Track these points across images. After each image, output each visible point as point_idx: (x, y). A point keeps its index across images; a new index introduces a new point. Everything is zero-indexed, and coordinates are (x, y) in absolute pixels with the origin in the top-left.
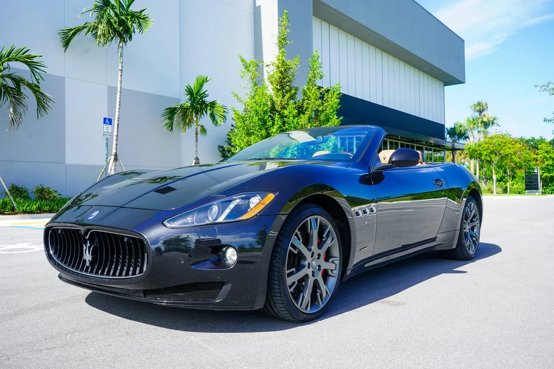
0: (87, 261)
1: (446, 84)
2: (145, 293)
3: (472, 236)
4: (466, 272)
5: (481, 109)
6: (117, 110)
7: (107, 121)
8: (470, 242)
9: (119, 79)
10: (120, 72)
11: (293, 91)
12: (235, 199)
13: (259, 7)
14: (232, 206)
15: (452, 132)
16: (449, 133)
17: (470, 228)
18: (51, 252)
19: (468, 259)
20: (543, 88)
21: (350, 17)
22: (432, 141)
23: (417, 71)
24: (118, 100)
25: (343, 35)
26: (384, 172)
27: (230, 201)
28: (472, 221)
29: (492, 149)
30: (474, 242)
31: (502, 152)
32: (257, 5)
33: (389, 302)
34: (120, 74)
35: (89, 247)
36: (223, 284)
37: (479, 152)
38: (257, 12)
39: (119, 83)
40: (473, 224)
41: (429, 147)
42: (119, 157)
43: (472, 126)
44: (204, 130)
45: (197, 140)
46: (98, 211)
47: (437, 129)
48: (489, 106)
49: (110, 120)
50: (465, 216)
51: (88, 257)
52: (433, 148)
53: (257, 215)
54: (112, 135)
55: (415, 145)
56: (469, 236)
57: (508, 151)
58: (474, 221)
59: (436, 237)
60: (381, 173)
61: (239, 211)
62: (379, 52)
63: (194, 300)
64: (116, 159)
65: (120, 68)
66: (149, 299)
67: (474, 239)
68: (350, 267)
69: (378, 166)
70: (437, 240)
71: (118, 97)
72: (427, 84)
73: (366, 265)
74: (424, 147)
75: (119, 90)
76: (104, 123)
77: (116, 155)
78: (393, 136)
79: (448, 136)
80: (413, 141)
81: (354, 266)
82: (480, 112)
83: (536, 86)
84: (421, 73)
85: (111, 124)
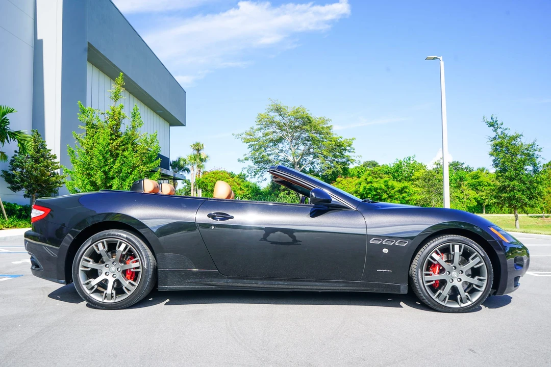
1: (171, 125)
5: (198, 148)
13: (41, 41)
15: (175, 165)
16: (172, 165)
21: (114, 63)
23: (152, 112)
25: (102, 75)
32: (39, 38)
38: (38, 46)
43: (193, 161)
44: (4, 157)
48: (204, 147)
82: (198, 150)
83: (233, 134)
84: (155, 114)
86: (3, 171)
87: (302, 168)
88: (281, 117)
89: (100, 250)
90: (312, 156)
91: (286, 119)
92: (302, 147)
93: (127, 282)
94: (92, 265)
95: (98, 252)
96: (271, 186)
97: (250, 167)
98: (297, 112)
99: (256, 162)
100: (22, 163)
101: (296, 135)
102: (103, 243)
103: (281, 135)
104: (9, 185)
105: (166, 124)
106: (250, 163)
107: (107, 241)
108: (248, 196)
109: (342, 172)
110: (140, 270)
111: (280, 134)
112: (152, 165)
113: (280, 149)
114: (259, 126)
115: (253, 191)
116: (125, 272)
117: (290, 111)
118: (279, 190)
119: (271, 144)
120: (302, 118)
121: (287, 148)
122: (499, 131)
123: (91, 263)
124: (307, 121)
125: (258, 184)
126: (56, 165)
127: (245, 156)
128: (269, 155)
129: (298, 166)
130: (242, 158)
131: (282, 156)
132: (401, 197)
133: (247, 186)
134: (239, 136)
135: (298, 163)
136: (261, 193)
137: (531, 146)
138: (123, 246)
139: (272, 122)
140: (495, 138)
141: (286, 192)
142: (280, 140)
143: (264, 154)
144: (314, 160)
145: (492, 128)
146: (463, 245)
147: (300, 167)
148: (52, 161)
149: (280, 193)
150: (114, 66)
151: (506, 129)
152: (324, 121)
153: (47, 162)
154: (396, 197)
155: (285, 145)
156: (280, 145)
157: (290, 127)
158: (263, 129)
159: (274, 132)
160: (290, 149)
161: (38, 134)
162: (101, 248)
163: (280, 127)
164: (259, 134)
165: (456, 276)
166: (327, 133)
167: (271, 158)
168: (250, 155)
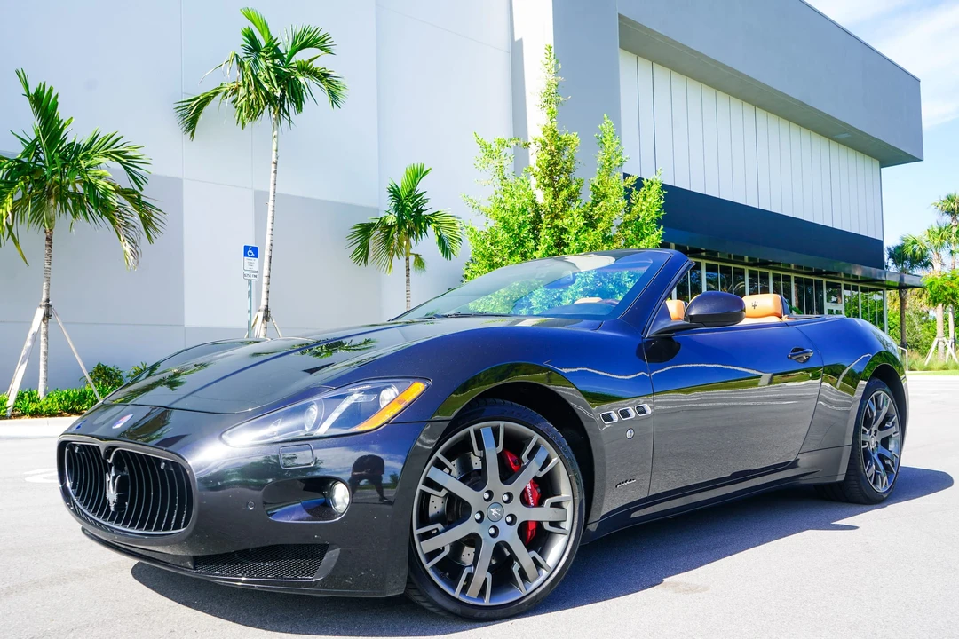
0: (111, 502)
1: (883, 164)
2: (197, 561)
3: (882, 457)
4: (857, 528)
5: (952, 207)
6: (269, 232)
7: (250, 251)
8: (877, 468)
9: (272, 179)
10: (273, 166)
11: (573, 187)
12: (351, 394)
13: (521, 41)
14: (345, 405)
15: (899, 255)
16: (892, 256)
17: (879, 441)
18: (69, 485)
19: (876, 501)
22: (858, 272)
24: (270, 214)
25: (678, 80)
26: (675, 337)
27: (343, 397)
28: (882, 427)
30: (887, 468)
32: (517, 37)
33: (676, 584)
34: (273, 169)
35: (114, 478)
36: (324, 548)
37: (951, 291)
38: (516, 49)
39: (272, 184)
40: (885, 434)
41: (851, 284)
42: (272, 313)
44: (420, 262)
45: (408, 280)
46: (131, 415)
47: (869, 250)
49: (255, 250)
50: (865, 420)
51: (112, 495)
52: (860, 285)
53: (387, 423)
54: (258, 276)
55: (825, 280)
56: (875, 456)
58: (888, 428)
59: (797, 460)
60: (670, 338)
61: (355, 415)
62: (749, 109)
63: (277, 577)
64: (267, 318)
65: (274, 159)
66: (201, 573)
67: (888, 462)
68: (596, 517)
69: (663, 324)
70: (799, 463)
71: (270, 209)
72: (846, 166)
73: (634, 515)
74: (843, 283)
75: (271, 198)
76: (246, 255)
77: (267, 310)
78: (779, 264)
79: (891, 261)
80: (819, 273)
81: (603, 517)
82: (952, 214)
84: (834, 145)
85: (256, 256)
150: (696, 53)
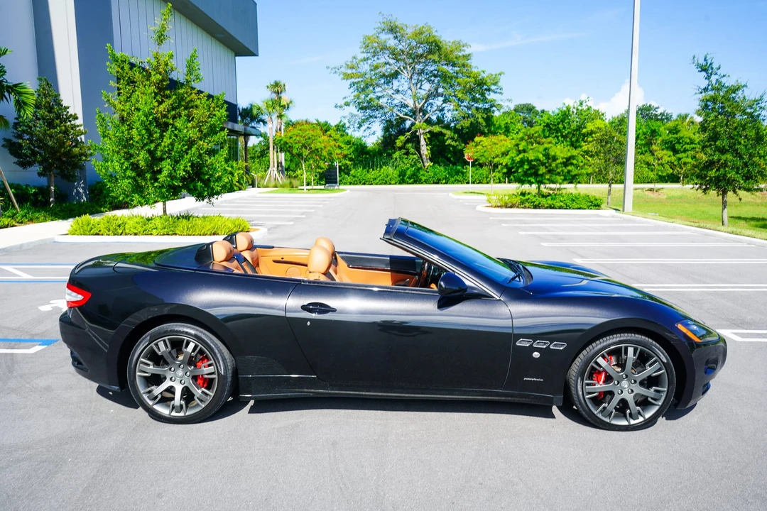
1: (237, 55)
15: (245, 114)
16: (241, 115)
20: (334, 70)
23: (209, 37)
29: (303, 142)
31: (312, 146)
37: (290, 144)
43: (270, 109)
48: (286, 88)
57: (319, 146)
79: (240, 118)
83: (328, 68)
84: (214, 40)
86: (5, 139)
87: (426, 117)
88: (396, 41)
89: (162, 350)
90: (441, 99)
91: (404, 44)
92: (427, 86)
93: (200, 391)
94: (152, 369)
95: (159, 353)
96: (383, 142)
97: (352, 115)
98: (421, 33)
99: (362, 108)
100: (30, 128)
101: (419, 67)
102: (164, 341)
103: (396, 68)
104: (16, 160)
105: (229, 54)
106: (353, 109)
107: (169, 339)
108: (350, 156)
109: (484, 124)
110: (215, 376)
111: (394, 66)
112: (216, 138)
113: (395, 88)
114: (365, 55)
115: (356, 150)
116: (195, 378)
117: (410, 31)
118: (394, 148)
119: (382, 81)
120: (428, 43)
121: (406, 86)
122: (714, 78)
123: (151, 367)
124: (435, 47)
125: (364, 140)
126: (78, 129)
127: (345, 100)
128: (379, 98)
129: (421, 114)
130: (342, 102)
131: (398, 99)
132: (566, 171)
133: (348, 143)
134: (336, 70)
135: (421, 110)
136: (368, 153)
137: (757, 102)
138: (192, 346)
139: (384, 48)
140: (706, 90)
141: (404, 151)
142: (396, 75)
143: (372, 96)
144: (444, 105)
145: (704, 74)
146: (640, 347)
147: (424, 115)
148: (73, 122)
149: (395, 153)
151: (724, 76)
152: (459, 46)
153: (65, 126)
154: (559, 170)
155: (402, 83)
156: (396, 83)
157: (410, 55)
158: (371, 59)
159: (386, 64)
160: (410, 88)
161: (48, 84)
162: (162, 348)
163: (395, 55)
164: (365, 67)
165: (626, 386)
166: (464, 66)
167: (383, 101)
168: (353, 98)
